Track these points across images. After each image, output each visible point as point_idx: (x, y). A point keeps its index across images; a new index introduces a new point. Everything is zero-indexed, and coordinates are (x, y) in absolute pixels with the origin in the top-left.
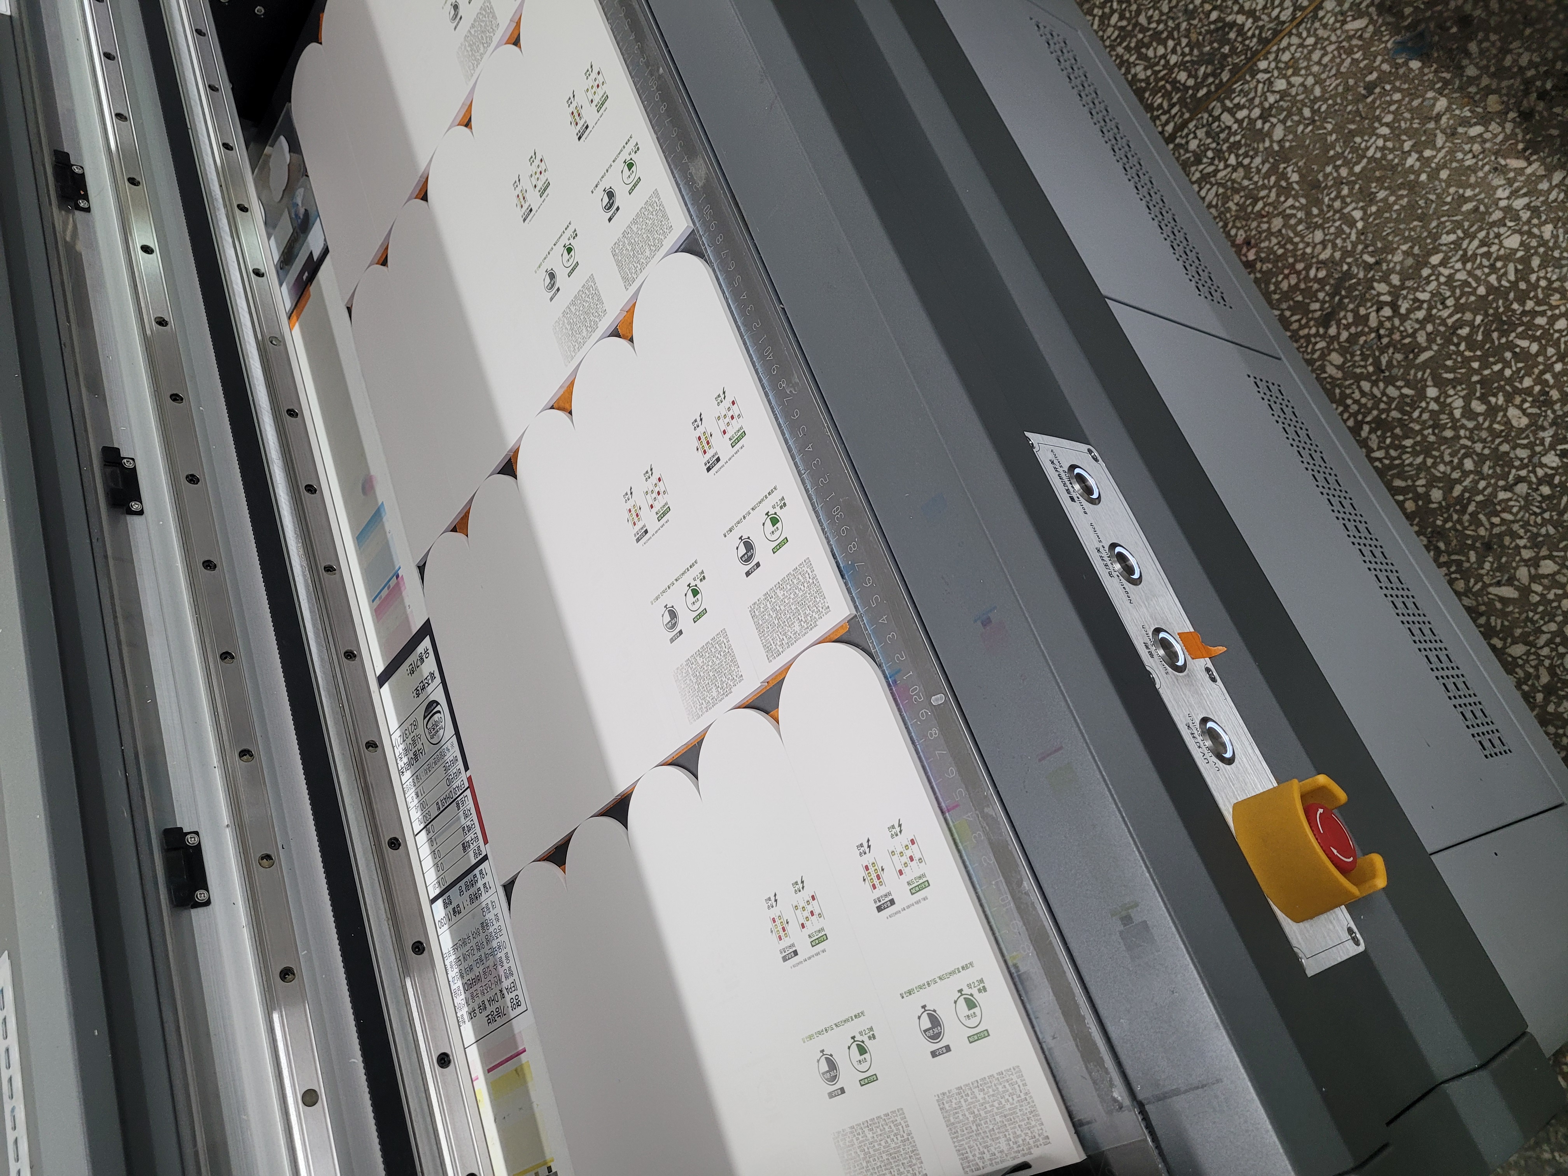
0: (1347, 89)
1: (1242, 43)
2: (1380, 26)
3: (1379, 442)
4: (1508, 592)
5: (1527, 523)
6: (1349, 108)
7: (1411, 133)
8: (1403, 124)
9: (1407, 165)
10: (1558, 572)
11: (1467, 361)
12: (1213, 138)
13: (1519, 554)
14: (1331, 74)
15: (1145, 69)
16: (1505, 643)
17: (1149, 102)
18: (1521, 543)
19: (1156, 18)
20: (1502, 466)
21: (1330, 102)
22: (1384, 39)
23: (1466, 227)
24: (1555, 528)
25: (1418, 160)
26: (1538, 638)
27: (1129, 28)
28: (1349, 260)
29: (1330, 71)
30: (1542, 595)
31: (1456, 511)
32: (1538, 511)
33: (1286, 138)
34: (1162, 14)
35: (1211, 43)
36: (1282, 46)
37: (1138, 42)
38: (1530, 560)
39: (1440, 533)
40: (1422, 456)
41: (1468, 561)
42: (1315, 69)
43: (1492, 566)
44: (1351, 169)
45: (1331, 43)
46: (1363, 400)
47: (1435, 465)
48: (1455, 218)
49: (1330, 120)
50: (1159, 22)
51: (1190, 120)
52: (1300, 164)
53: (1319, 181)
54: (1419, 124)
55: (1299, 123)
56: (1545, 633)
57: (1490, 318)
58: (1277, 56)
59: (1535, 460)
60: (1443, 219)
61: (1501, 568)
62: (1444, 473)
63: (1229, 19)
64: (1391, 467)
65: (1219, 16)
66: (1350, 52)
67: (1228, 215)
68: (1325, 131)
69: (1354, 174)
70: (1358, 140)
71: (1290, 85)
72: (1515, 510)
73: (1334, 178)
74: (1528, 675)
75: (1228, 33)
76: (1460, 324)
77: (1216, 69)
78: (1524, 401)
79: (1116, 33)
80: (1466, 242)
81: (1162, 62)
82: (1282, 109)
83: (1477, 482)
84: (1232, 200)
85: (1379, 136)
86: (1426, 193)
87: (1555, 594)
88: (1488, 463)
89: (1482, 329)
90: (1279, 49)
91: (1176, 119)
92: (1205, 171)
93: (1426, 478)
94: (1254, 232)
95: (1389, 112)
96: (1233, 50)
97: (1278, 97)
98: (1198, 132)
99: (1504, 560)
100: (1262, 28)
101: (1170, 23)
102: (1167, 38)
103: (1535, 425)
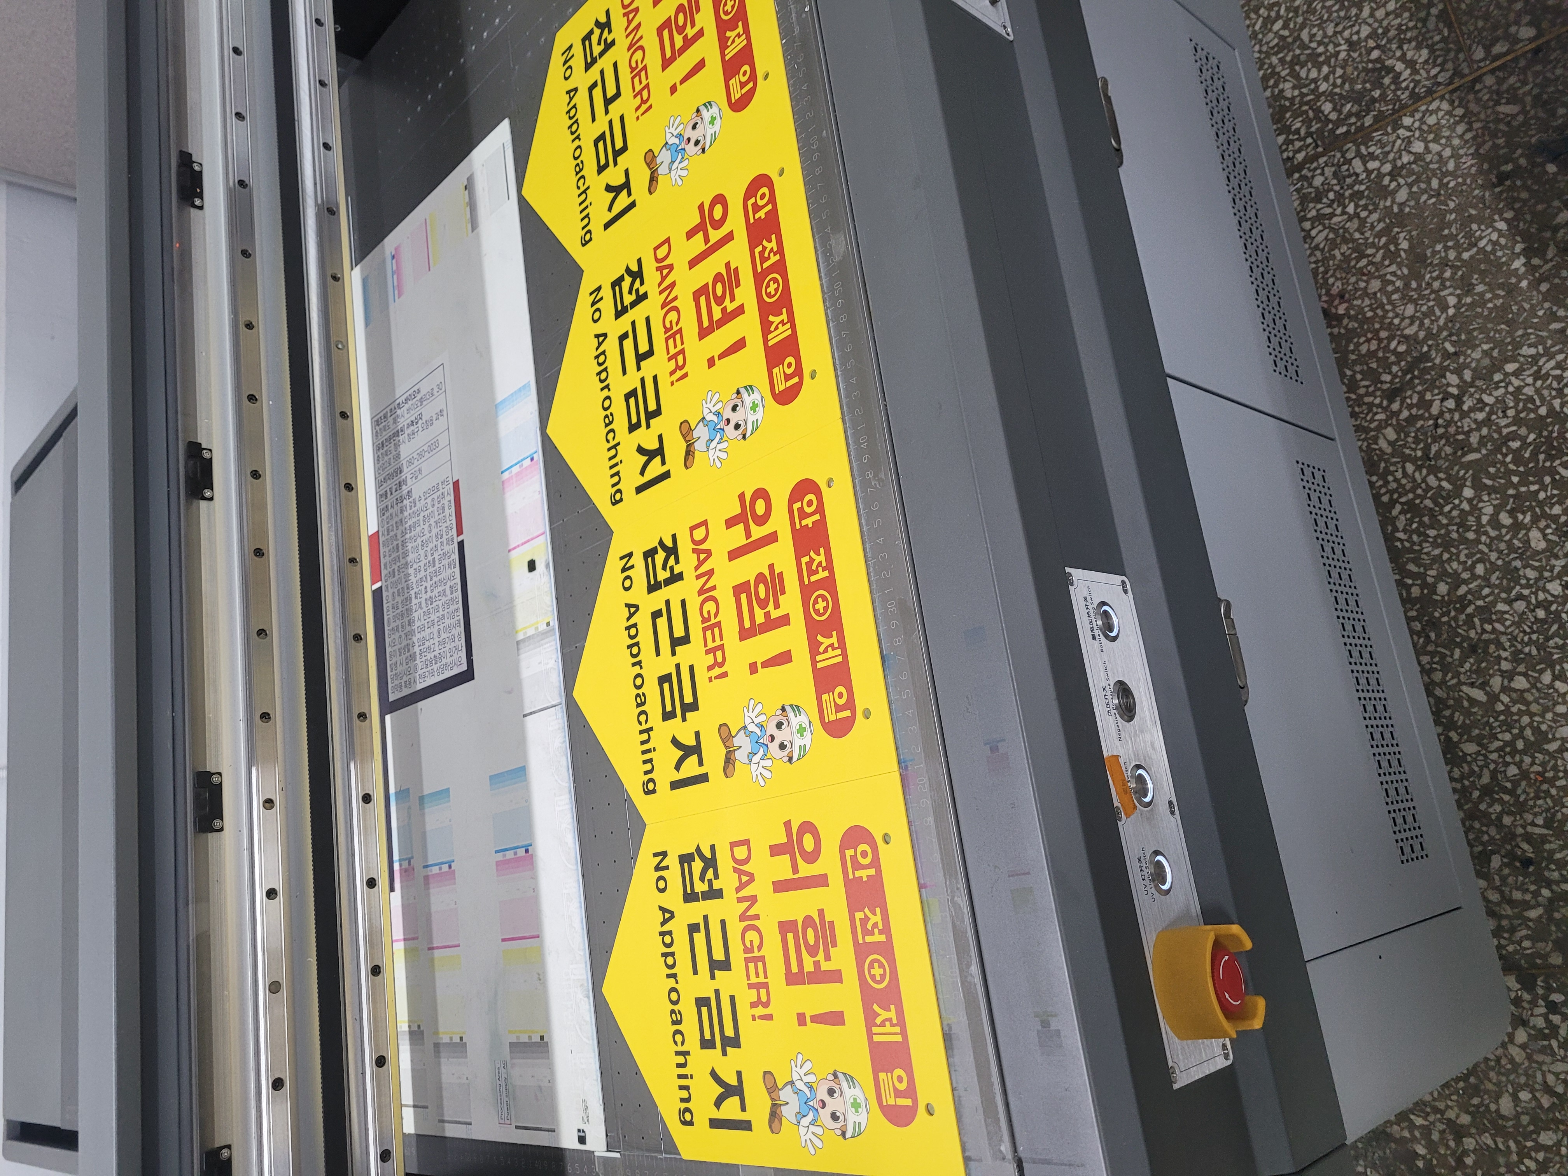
0: (1480, 172)
1: (1394, 91)
2: (1531, 118)
3: (1406, 525)
4: (1479, 695)
5: (1515, 638)
6: (1476, 192)
7: (1526, 237)
8: (1521, 224)
9: (1513, 267)
10: (1528, 690)
11: (1509, 473)
12: (1339, 181)
13: (1499, 664)
14: (1469, 152)
15: (1294, 88)
16: (1460, 739)
17: (1288, 123)
18: (1504, 654)
19: (1318, 38)
20: (1509, 581)
21: (1460, 180)
22: (1530, 133)
23: (1548, 345)
24: (1538, 650)
25: (1524, 265)
26: (1492, 742)
27: (1290, 40)
28: (1430, 342)
29: (1468, 148)
30: (1507, 706)
31: (1455, 609)
32: (1528, 630)
33: (1408, 203)
34: (1325, 36)
35: (1364, 82)
36: (1430, 109)
37: (1294, 56)
38: (1506, 672)
39: (1434, 624)
40: (1441, 549)
41: (1452, 656)
42: (1456, 142)
43: (1471, 668)
44: (1460, 254)
45: (1478, 120)
46: (1404, 481)
47: (1450, 560)
48: (1540, 333)
49: (1454, 198)
50: (1320, 43)
51: (1322, 155)
52: (1414, 233)
53: (1426, 255)
54: (1537, 229)
55: (1425, 191)
56: (1498, 740)
57: (1543, 440)
58: (1424, 116)
59: (1541, 584)
60: (1530, 331)
61: (1478, 672)
62: (1455, 571)
63: (1389, 63)
64: (1410, 550)
65: (1380, 58)
66: (1494, 135)
67: (1331, 263)
68: (1446, 208)
69: (1461, 260)
70: (1474, 227)
71: (1427, 150)
72: (1508, 623)
73: (1441, 257)
74: (1472, 772)
75: (1383, 78)
76: (1513, 436)
77: (1360, 111)
78: (1548, 526)
79: (1276, 41)
80: (1543, 360)
81: (1313, 86)
82: (1411, 173)
83: (1481, 588)
84: (1339, 249)
85: (1495, 229)
86: (1522, 300)
87: (1519, 709)
88: (1498, 573)
89: (1532, 447)
90: (1427, 110)
91: (1309, 149)
92: (1322, 212)
93: (1437, 570)
94: (1350, 287)
95: (1513, 209)
96: (1383, 96)
97: (1412, 159)
98: (1326, 169)
99: (1484, 665)
100: (1416, 83)
101: (1331, 47)
102: (1323, 63)
103: (1551, 552)
